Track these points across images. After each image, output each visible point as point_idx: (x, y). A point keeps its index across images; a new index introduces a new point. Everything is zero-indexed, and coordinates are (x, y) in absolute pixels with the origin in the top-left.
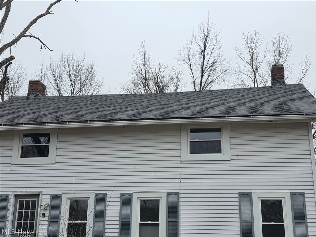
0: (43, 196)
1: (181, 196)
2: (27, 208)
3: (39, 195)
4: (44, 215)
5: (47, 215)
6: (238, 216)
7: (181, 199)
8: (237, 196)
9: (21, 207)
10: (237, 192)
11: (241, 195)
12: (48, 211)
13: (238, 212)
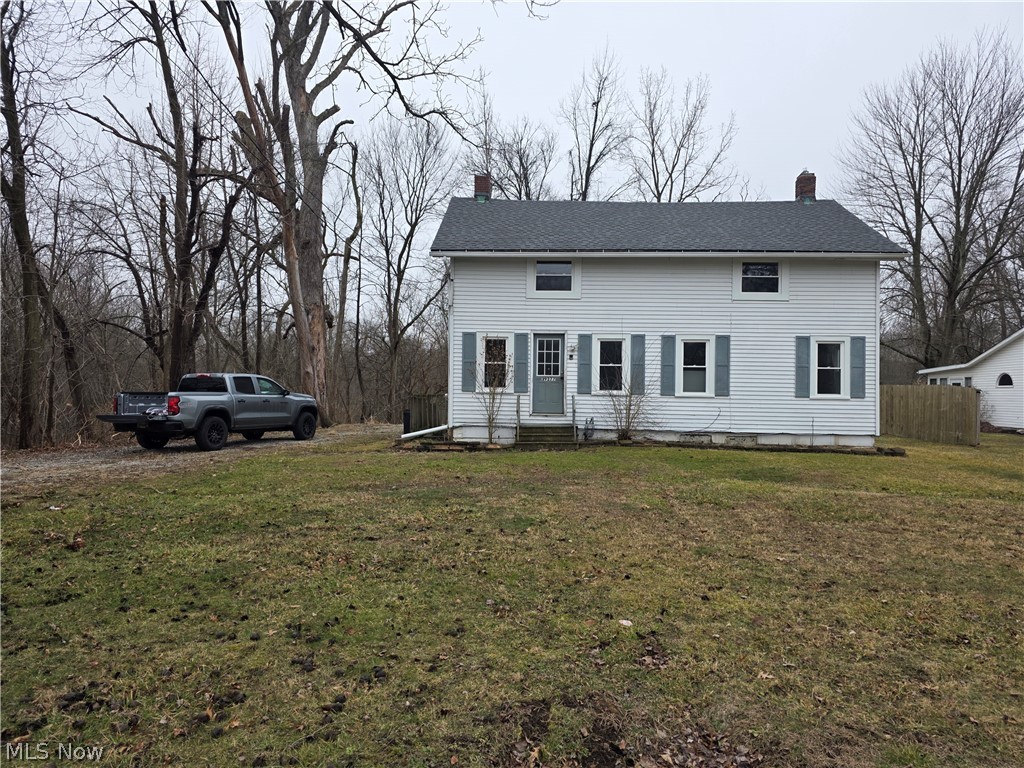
0: (570, 336)
1: (732, 339)
2: (549, 348)
3: (564, 335)
4: (571, 356)
5: (575, 357)
6: (794, 361)
7: (732, 343)
8: (794, 340)
9: (541, 348)
10: (794, 335)
11: (798, 338)
12: (576, 353)
13: (794, 356)
